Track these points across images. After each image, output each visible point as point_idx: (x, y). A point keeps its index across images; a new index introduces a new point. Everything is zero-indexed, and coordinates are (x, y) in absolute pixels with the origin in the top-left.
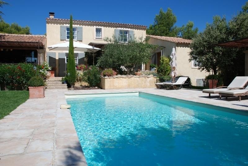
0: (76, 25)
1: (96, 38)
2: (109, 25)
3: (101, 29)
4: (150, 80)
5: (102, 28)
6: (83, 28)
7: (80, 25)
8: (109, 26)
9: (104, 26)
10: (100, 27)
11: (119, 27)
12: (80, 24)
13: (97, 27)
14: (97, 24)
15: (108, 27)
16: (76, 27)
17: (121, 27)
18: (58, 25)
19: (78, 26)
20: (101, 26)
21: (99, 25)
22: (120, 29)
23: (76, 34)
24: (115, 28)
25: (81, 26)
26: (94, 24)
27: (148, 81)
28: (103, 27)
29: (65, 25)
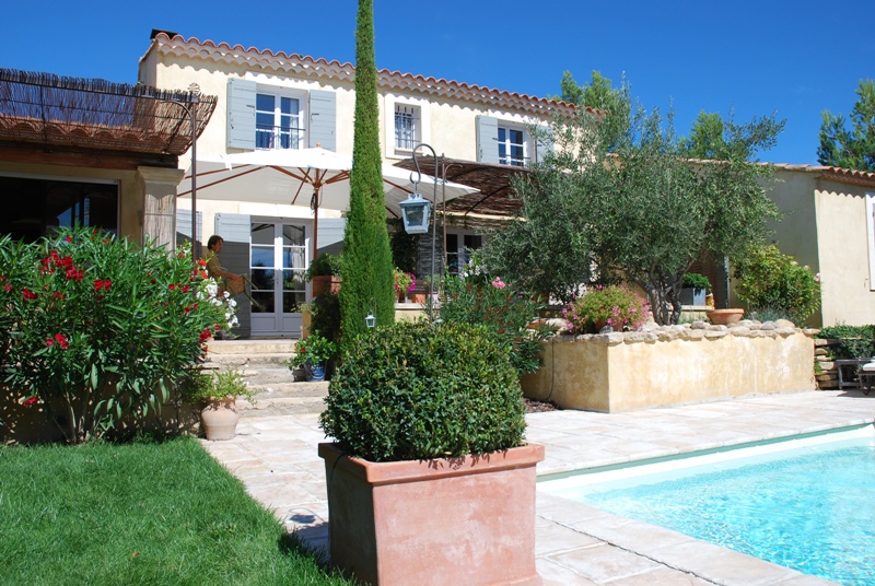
0: (302, 79)
1: (396, 152)
2: (453, 97)
3: (416, 110)
4: (792, 349)
5: (424, 104)
6: (338, 97)
7: (322, 85)
8: (453, 101)
9: (433, 96)
10: (413, 101)
11: (496, 107)
12: (325, 76)
13: (402, 99)
14: (402, 87)
15: (446, 106)
16: (306, 93)
17: (504, 109)
18: (217, 72)
19: (315, 86)
20: (418, 93)
21: (407, 92)
22: (498, 115)
23: (301, 126)
24: (477, 112)
25: (328, 88)
26: (386, 86)
27: (785, 354)
28: (427, 101)
29: (249, 76)
